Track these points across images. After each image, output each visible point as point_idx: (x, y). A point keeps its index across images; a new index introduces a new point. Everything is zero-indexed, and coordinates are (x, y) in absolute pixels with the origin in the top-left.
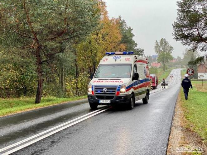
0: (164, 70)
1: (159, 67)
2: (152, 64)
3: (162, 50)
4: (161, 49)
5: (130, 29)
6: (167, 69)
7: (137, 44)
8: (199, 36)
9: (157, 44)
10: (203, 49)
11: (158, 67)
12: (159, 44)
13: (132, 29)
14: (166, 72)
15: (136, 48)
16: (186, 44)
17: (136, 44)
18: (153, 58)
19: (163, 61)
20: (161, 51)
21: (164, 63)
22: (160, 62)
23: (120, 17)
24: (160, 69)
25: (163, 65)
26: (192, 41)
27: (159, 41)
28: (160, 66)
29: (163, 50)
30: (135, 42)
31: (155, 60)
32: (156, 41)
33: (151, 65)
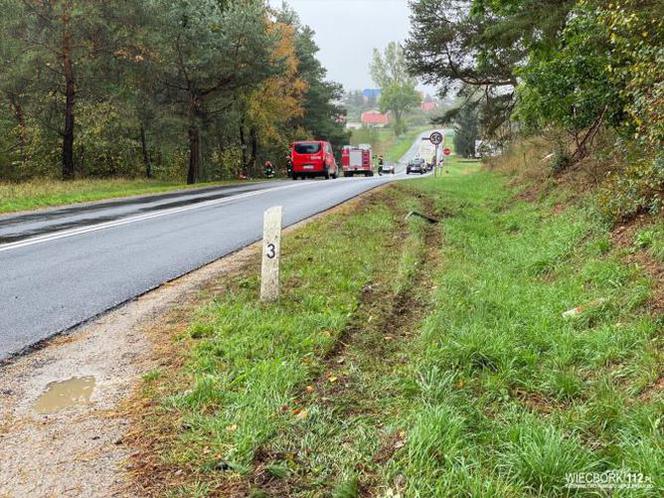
0: (397, 133)
1: (385, 127)
2: (363, 115)
3: (392, 77)
4: (389, 73)
5: (308, 32)
6: (405, 131)
7: (325, 70)
8: (452, 67)
9: (378, 60)
10: (461, 91)
11: (381, 126)
12: (383, 58)
13: (313, 32)
14: (402, 139)
15: (324, 80)
16: (429, 82)
17: (323, 71)
18: (366, 98)
19: (395, 109)
20: (390, 79)
21: (397, 114)
22: (386, 111)
23: (284, 5)
24: (388, 132)
25: (394, 120)
26: (439, 76)
27: (382, 51)
28: (387, 123)
29: (395, 76)
30: (322, 66)
31: (371, 104)
32: (375, 50)
33: (360, 118)
